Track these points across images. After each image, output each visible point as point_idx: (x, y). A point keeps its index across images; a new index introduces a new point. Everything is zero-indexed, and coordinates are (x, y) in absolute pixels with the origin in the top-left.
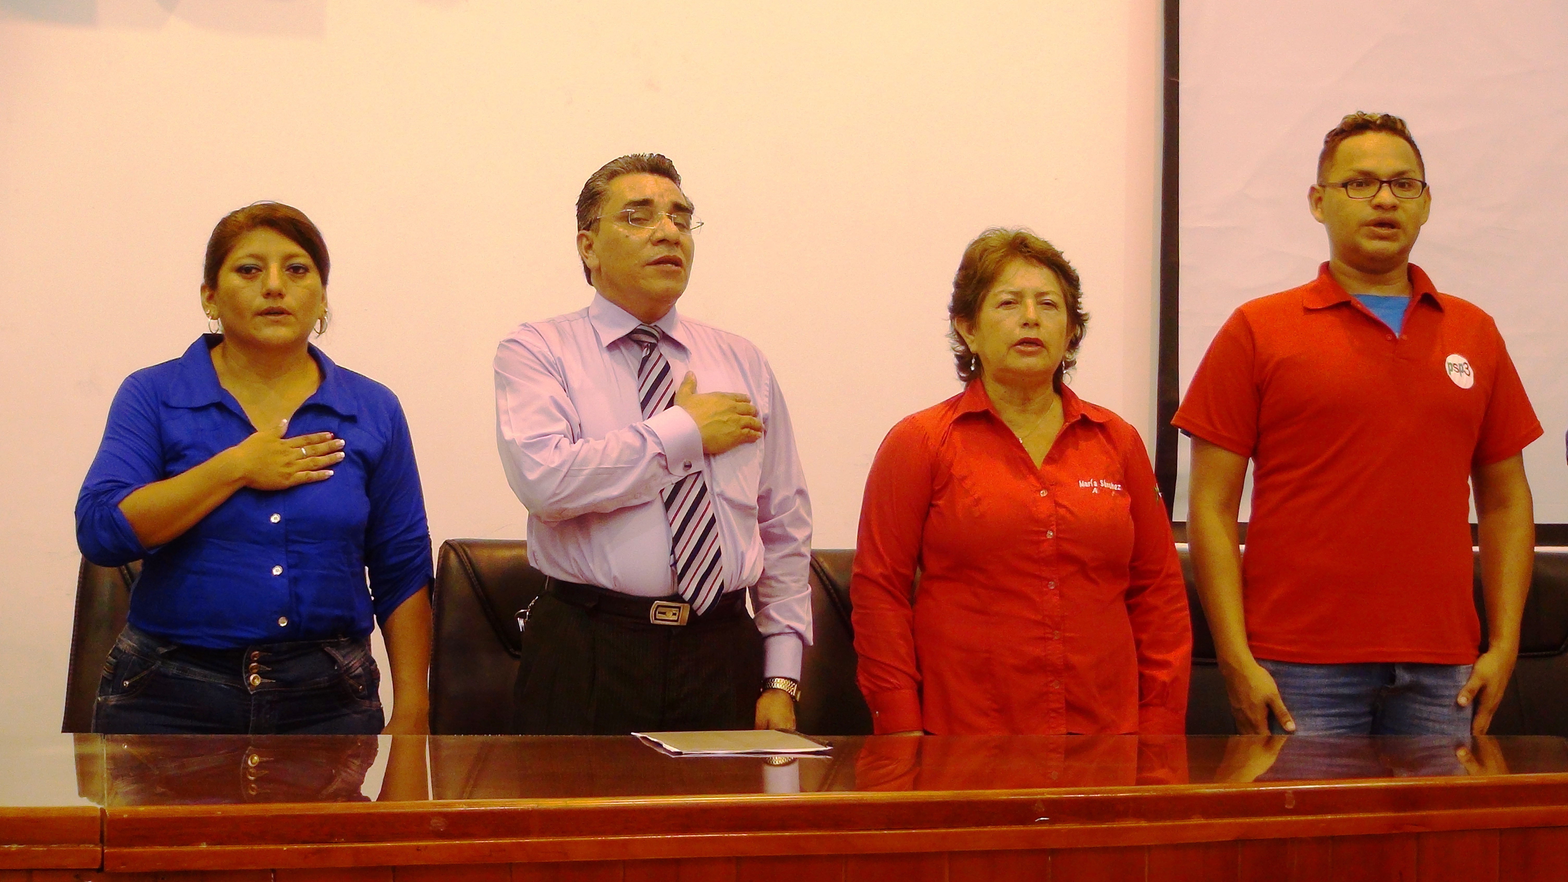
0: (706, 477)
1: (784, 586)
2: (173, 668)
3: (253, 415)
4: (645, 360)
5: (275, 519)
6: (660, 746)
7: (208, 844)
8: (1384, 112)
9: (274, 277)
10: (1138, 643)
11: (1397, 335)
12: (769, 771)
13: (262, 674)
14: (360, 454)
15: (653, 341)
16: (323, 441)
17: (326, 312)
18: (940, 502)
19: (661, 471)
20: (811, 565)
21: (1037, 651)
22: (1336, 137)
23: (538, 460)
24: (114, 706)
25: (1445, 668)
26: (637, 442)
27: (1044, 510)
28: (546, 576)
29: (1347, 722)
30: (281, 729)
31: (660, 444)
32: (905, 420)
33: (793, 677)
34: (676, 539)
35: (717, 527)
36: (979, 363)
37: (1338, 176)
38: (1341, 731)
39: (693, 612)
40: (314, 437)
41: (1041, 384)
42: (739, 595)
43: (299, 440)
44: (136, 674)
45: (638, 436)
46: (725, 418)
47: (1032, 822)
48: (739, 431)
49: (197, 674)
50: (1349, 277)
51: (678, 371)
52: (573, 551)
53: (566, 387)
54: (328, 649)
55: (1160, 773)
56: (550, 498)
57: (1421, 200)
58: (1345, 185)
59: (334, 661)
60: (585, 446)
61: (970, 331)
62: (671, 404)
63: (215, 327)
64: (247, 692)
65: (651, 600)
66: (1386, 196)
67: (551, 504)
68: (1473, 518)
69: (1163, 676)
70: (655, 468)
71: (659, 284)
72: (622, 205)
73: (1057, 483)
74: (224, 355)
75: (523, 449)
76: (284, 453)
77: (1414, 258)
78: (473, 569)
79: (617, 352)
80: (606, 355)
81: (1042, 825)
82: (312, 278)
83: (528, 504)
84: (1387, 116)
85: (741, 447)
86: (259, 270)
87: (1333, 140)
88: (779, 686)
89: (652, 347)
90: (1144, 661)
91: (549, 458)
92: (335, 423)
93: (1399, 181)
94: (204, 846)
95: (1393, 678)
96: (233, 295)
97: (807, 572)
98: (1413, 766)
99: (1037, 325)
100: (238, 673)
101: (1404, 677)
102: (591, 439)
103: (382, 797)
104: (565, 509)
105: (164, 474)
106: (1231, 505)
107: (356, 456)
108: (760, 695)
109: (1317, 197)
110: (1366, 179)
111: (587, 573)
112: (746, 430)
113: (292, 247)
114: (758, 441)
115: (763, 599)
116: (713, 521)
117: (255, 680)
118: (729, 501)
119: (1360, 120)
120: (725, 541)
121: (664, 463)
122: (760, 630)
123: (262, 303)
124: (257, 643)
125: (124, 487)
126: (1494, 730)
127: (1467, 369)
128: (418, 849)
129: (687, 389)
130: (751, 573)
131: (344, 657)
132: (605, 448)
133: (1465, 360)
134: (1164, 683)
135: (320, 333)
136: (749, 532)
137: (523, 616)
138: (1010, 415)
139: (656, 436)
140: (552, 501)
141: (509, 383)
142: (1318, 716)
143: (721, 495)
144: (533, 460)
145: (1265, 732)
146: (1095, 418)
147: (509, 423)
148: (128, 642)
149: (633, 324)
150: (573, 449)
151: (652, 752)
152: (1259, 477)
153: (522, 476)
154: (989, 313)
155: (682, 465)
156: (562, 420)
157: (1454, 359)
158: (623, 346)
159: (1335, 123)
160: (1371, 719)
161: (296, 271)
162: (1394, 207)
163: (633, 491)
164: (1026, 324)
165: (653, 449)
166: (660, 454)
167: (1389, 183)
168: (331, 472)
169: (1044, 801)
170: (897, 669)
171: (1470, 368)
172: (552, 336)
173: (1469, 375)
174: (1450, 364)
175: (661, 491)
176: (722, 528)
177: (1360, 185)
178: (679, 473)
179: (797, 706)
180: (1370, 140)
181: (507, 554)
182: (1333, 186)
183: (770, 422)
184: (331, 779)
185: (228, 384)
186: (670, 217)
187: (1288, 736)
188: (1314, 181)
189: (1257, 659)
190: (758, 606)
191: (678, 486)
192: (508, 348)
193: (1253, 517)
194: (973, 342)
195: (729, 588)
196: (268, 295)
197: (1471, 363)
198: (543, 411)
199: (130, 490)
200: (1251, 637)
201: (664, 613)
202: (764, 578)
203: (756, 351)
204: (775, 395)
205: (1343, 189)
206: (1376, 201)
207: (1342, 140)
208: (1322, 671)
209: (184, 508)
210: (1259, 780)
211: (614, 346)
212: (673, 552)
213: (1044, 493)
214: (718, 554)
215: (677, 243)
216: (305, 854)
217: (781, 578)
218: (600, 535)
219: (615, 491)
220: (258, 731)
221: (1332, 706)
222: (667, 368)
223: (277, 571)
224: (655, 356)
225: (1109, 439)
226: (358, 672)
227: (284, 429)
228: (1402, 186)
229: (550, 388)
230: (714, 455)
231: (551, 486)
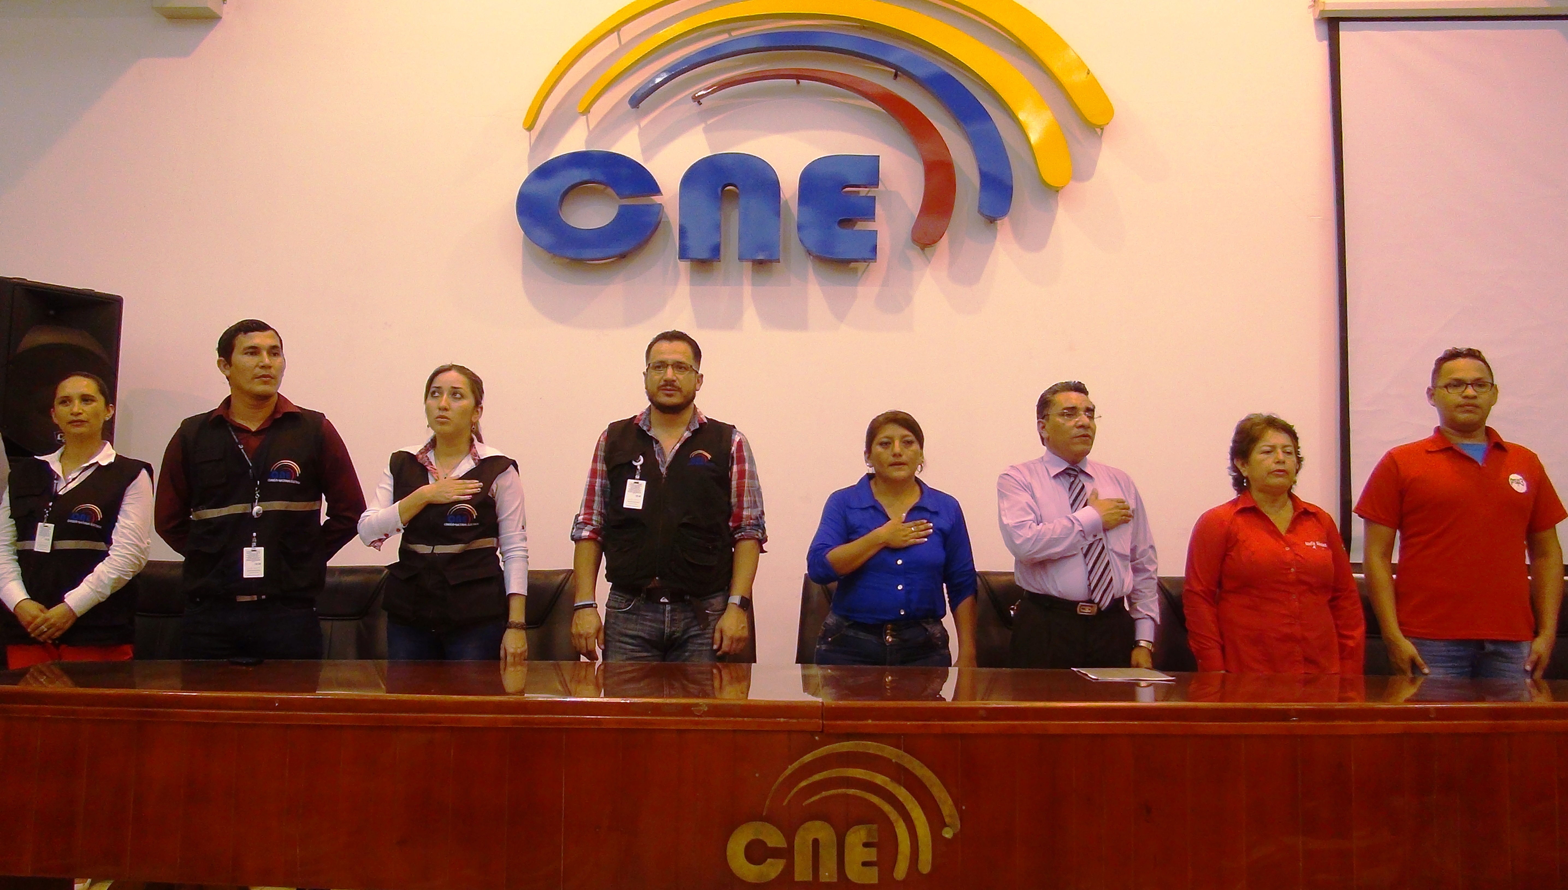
0: (1104, 541)
1: (1144, 594)
2: (851, 633)
3: (889, 512)
4: (1072, 483)
5: (900, 562)
6: (1087, 675)
7: (872, 720)
8: (1467, 347)
9: (897, 447)
10: (1337, 626)
11: (1480, 464)
12: (1139, 689)
13: (892, 636)
14: (940, 530)
15: (1076, 473)
16: (922, 524)
17: (922, 461)
18: (1232, 554)
19: (1082, 539)
20: (1158, 584)
21: (1286, 630)
22: (1441, 361)
23: (1020, 534)
24: (824, 650)
25: (1514, 643)
26: (1070, 525)
27: (1289, 557)
28: (1024, 589)
29: (1459, 671)
30: (903, 663)
31: (1081, 525)
32: (1210, 511)
33: (1150, 640)
34: (1090, 572)
35: (1110, 566)
36: (1248, 482)
37: (1442, 382)
38: (1453, 675)
39: (1099, 609)
40: (918, 522)
41: (1282, 493)
42: (1121, 599)
43: (911, 523)
44: (834, 635)
45: (1070, 522)
46: (1113, 512)
47: (1289, 721)
48: (1120, 518)
49: (862, 635)
50: (1453, 435)
51: (1089, 489)
52: (1038, 578)
53: (1033, 496)
54: (924, 624)
55: (1351, 694)
56: (1028, 552)
57: (1491, 393)
58: (1446, 387)
59: (926, 630)
60: (1044, 526)
61: (1243, 465)
62: (1085, 505)
63: (871, 470)
64: (885, 644)
65: (1078, 602)
66: (1470, 391)
67: (1028, 555)
68: (1528, 562)
69: (1351, 643)
70: (1079, 537)
71: (1080, 448)
72: (1061, 409)
73: (1295, 544)
74: (876, 484)
75: (1013, 528)
76: (903, 530)
77: (1488, 423)
78: (989, 586)
79: (1058, 480)
80: (1053, 481)
81: (1294, 722)
82: (916, 446)
83: (1015, 554)
84: (1470, 349)
85: (1121, 526)
86: (890, 443)
87: (1440, 363)
88: (1142, 645)
89: (1076, 477)
90: (1341, 636)
91: (1026, 533)
92: (928, 515)
93: (1478, 383)
94: (870, 721)
95: (1483, 648)
96: (879, 455)
97: (1156, 588)
98: (1497, 694)
99: (1284, 462)
100: (881, 635)
101: (1490, 647)
102: (1047, 523)
103: (954, 699)
104: (1035, 558)
105: (848, 541)
106: (1388, 554)
107: (938, 530)
108: (1133, 649)
109: (1431, 393)
110: (1459, 383)
111: (1045, 588)
112: (1124, 517)
113: (906, 432)
114: (1130, 522)
115: (1133, 601)
116: (1108, 563)
117: (889, 638)
118: (1116, 553)
119: (1454, 352)
120: (1114, 572)
121: (1083, 535)
122: (1132, 616)
123: (892, 460)
124: (889, 621)
125: (827, 547)
126: (1545, 676)
127: (1522, 482)
128: (973, 725)
129: (1093, 497)
130: (1128, 587)
131: (931, 628)
132: (1054, 528)
133: (1521, 478)
134: (1352, 647)
135: (920, 472)
136: (1126, 567)
137: (1013, 609)
138: (1266, 509)
139: (1078, 521)
140: (1028, 554)
141: (1006, 495)
142: (1441, 667)
143: (1112, 550)
144: (1017, 533)
145: (1410, 675)
146: (1312, 510)
147: (1005, 515)
148: (831, 619)
149: (1065, 465)
150: (1038, 529)
151: (1083, 679)
152: (1403, 540)
153: (1013, 542)
154: (1256, 456)
155: (1092, 535)
156: (1032, 514)
157: (1513, 477)
158: (1062, 476)
159: (1440, 355)
160: (1470, 669)
161: (909, 443)
162: (1475, 397)
163: (1068, 549)
164: (1278, 462)
165: (1078, 528)
166: (1081, 530)
167: (1472, 384)
168: (926, 540)
169: (1296, 710)
170: (1211, 638)
171: (1524, 482)
172: (1026, 472)
173: (1523, 485)
174: (1511, 479)
175: (1082, 548)
176: (1113, 567)
177: (1455, 386)
178: (1091, 539)
179: (1153, 655)
180: (1461, 362)
181: (1005, 578)
182: (1440, 387)
183: (1135, 513)
184: (925, 689)
185: (877, 498)
186: (1085, 414)
187: (1424, 677)
188: (1430, 385)
189: (1405, 636)
190: (1131, 604)
191: (1091, 545)
192: (1006, 479)
193: (1400, 560)
194: (1245, 471)
195: (1117, 596)
196: (895, 455)
197: (1525, 479)
198: (1023, 509)
199: (830, 548)
200: (1401, 624)
201: (1084, 609)
202: (1134, 590)
203: (1128, 478)
204: (1138, 499)
205: (1445, 389)
206: (1464, 394)
207: (1445, 362)
208: (1442, 644)
209: (855, 557)
210: (1408, 701)
211: (1056, 476)
212: (1089, 579)
213: (1288, 549)
214: (1111, 580)
215: (1089, 427)
216: (918, 726)
217: (1143, 590)
218: (1052, 570)
219: (1058, 549)
220: (891, 664)
221: (1451, 662)
222: (1083, 486)
223: (900, 587)
224: (1077, 481)
225: (1318, 520)
226: (937, 636)
227: (903, 519)
228: (1480, 386)
229: (1025, 497)
230: (1108, 530)
231: (1028, 546)
